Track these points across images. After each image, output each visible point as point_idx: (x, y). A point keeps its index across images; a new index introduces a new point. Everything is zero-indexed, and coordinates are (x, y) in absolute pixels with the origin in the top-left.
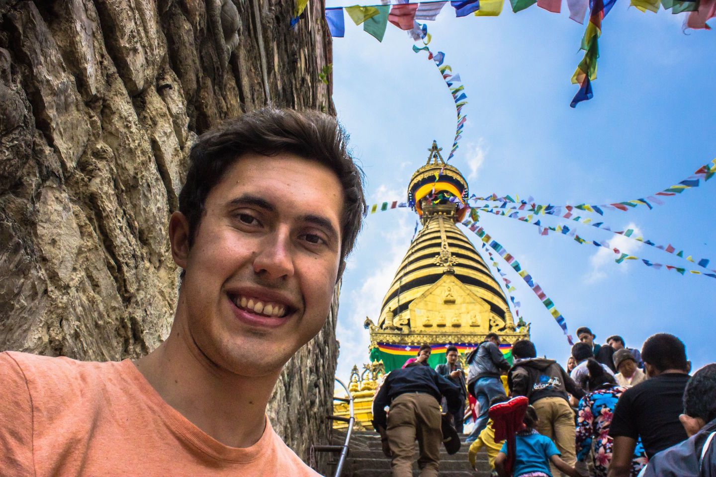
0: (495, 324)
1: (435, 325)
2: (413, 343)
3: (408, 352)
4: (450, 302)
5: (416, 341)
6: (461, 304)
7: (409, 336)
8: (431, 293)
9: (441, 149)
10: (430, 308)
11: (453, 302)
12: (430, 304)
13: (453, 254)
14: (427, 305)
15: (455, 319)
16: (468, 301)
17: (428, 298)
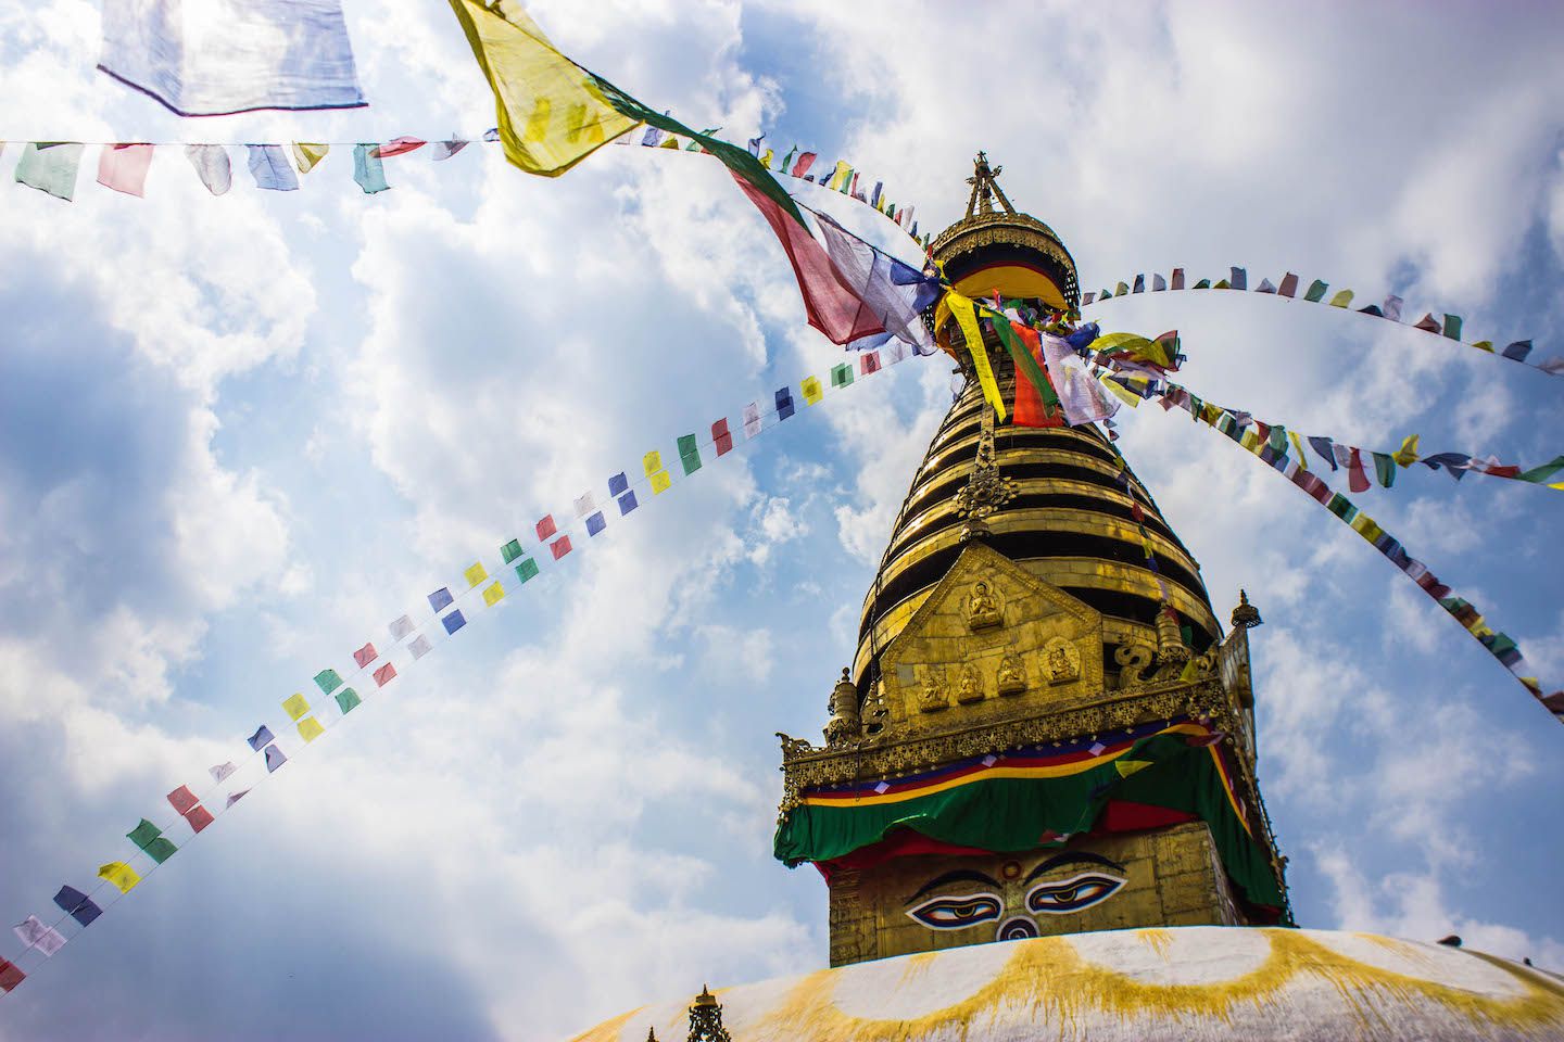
0: (1127, 659)
1: (954, 703)
2: (892, 771)
3: (882, 797)
4: (987, 628)
5: (899, 766)
6: (1018, 625)
7: (883, 754)
8: (934, 613)
9: (997, 171)
10: (935, 656)
11: (999, 625)
12: (933, 642)
13: (1005, 471)
14: (926, 648)
15: (1007, 672)
16: (1036, 611)
17: (928, 629)
